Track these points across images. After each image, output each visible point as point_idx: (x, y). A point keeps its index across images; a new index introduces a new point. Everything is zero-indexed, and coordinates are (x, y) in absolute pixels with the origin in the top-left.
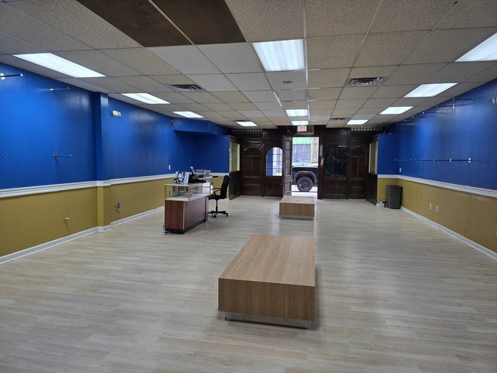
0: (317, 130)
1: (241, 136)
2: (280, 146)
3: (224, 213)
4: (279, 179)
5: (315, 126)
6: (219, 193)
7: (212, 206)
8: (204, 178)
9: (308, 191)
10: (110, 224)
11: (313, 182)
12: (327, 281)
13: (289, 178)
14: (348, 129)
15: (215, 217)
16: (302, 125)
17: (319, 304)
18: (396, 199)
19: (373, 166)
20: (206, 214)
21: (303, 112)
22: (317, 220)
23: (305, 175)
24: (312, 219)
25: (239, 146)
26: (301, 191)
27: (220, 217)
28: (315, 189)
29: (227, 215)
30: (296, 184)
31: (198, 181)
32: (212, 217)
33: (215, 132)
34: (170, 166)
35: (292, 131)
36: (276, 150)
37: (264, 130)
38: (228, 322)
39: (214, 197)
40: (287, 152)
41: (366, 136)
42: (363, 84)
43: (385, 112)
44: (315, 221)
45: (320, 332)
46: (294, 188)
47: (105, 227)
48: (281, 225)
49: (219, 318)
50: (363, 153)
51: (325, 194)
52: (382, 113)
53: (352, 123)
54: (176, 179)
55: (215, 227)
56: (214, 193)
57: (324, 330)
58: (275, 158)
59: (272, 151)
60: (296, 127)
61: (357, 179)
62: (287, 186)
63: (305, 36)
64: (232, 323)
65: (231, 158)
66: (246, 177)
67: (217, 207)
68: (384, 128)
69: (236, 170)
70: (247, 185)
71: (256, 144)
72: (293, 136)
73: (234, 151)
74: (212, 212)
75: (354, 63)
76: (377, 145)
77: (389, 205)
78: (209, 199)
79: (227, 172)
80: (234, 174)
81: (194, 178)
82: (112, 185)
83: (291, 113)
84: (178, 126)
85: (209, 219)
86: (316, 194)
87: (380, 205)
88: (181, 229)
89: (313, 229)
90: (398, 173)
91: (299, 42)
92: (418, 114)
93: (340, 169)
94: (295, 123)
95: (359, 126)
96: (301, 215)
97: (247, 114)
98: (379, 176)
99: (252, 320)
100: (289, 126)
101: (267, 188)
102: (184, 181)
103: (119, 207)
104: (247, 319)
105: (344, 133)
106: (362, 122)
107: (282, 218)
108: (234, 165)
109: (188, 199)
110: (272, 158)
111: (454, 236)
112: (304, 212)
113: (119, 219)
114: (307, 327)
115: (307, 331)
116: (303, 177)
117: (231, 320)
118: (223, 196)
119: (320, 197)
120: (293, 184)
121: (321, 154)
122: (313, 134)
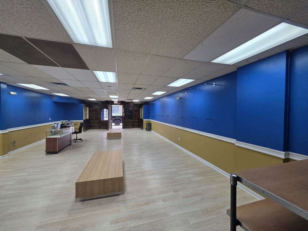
0: (122, 103)
1: (89, 104)
2: (107, 108)
3: (80, 139)
4: (107, 122)
5: (121, 101)
6: (78, 131)
7: (74, 137)
8: (69, 125)
9: (119, 125)
10: (7, 154)
11: (121, 121)
12: (127, 168)
13: (111, 121)
14: (133, 103)
15: (76, 142)
16: (116, 101)
17: (124, 180)
18: (149, 128)
19: (142, 117)
20: (71, 141)
21: (116, 97)
22: (122, 138)
23: (117, 119)
24: (120, 139)
25: (88, 108)
26: (116, 125)
27: (79, 142)
28: (121, 124)
29: (82, 140)
30: (114, 123)
31: (66, 127)
32: (74, 142)
33: (76, 102)
34: (50, 119)
35: (112, 103)
36: (105, 110)
37: (100, 102)
38: (81, 202)
39: (76, 133)
40: (110, 111)
41: (139, 106)
42: (138, 90)
43: (145, 98)
44: (122, 139)
45: (126, 195)
46: (113, 124)
47: (3, 156)
48: (108, 142)
49: (76, 201)
50: (138, 111)
51: (125, 127)
52: (144, 98)
53: (134, 101)
54: (53, 127)
55: (75, 147)
56: (75, 131)
57: (127, 193)
58: (105, 113)
59: (103, 110)
60: (113, 101)
61: (137, 121)
62: (110, 124)
63: (116, 72)
64: (83, 202)
65: (84, 113)
66: (92, 121)
67: (77, 137)
68: (145, 103)
69: (86, 118)
70: (92, 125)
71: (96, 107)
72: (112, 105)
73: (86, 110)
74: (74, 140)
75: (135, 83)
76: (143, 108)
77: (147, 130)
78: (73, 134)
79: (83, 120)
80: (86, 121)
81: (63, 125)
82: (9, 132)
83: (111, 97)
84: (55, 99)
85: (73, 143)
86: (122, 126)
87: (145, 130)
88: (56, 151)
89: (121, 143)
90: (150, 119)
91: (114, 73)
92: (155, 99)
93: (131, 117)
94: (113, 100)
95: (137, 102)
96: (116, 137)
97: (91, 96)
98: (144, 120)
99: (94, 198)
100: (110, 101)
101: (101, 126)
102: (58, 128)
103: (14, 143)
104: (91, 198)
105: (131, 104)
106: (138, 101)
107: (108, 139)
108: (86, 116)
109: (60, 136)
110: (104, 113)
111: (167, 140)
112: (117, 136)
113: (14, 150)
114: (120, 194)
115: (120, 196)
116: (116, 120)
117: (83, 201)
118: (80, 132)
119: (123, 128)
120: (113, 123)
121: (123, 112)
122: (120, 104)
